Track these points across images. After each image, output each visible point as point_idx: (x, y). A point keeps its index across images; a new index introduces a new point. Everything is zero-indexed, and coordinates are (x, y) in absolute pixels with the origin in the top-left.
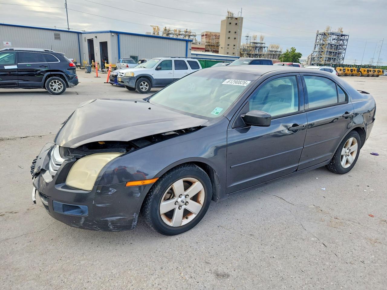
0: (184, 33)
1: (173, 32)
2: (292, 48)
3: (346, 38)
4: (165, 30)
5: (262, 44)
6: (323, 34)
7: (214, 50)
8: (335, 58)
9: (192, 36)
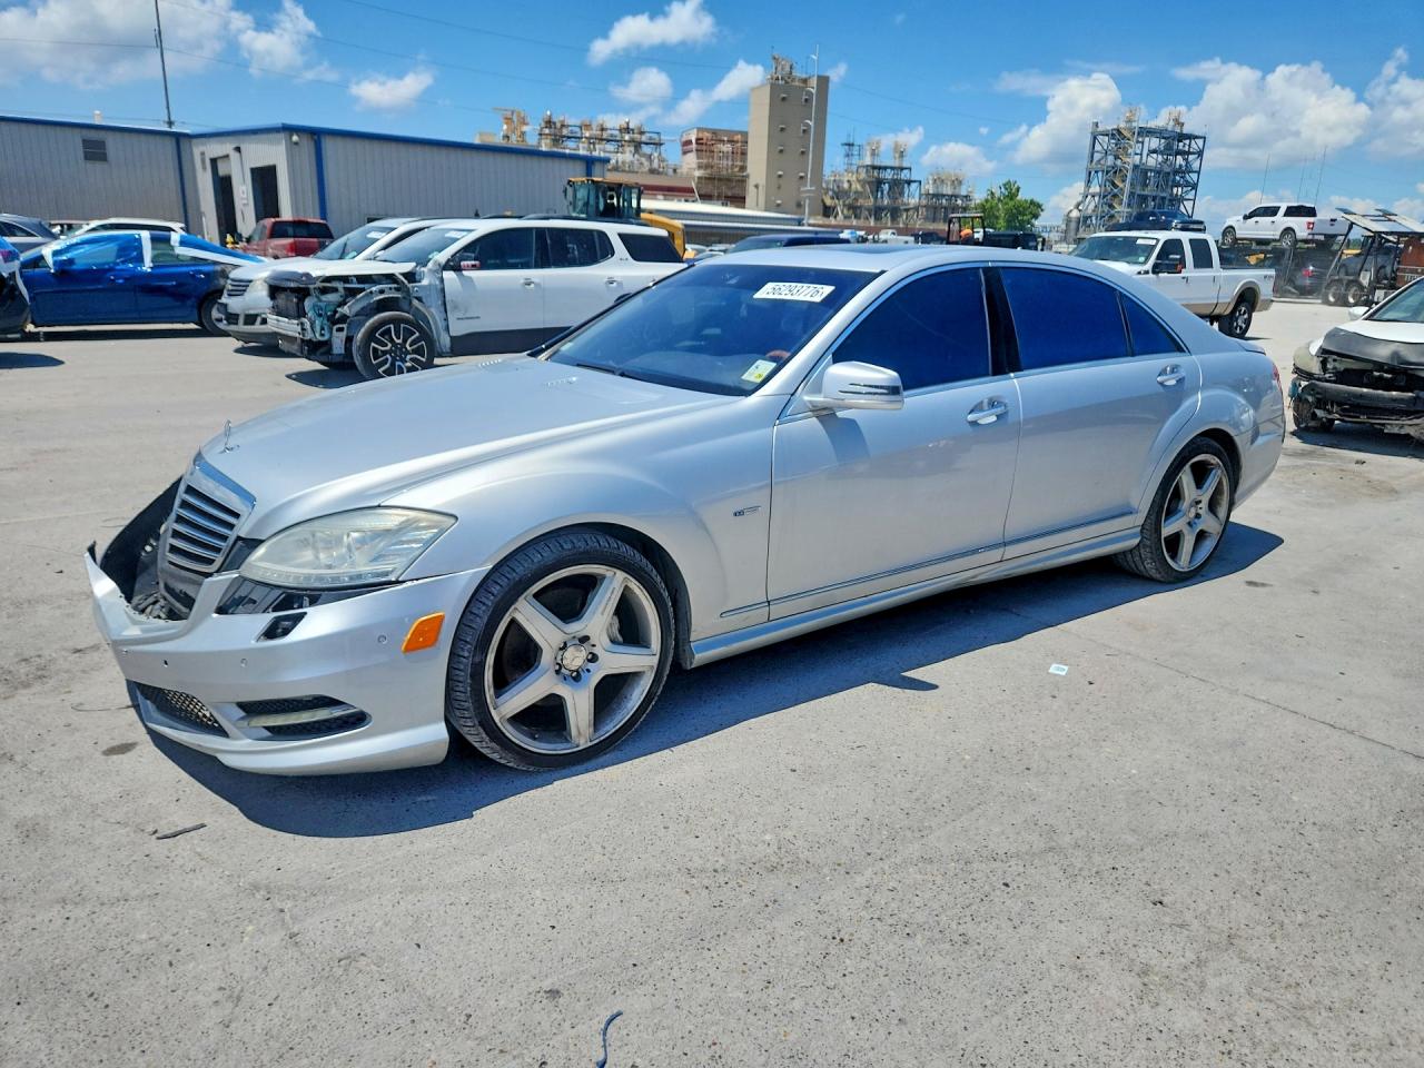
0: (617, 133)
1: (578, 130)
2: (1005, 185)
3: (1196, 145)
4: (549, 123)
5: (902, 169)
6: (1113, 135)
7: (730, 194)
9: (647, 144)
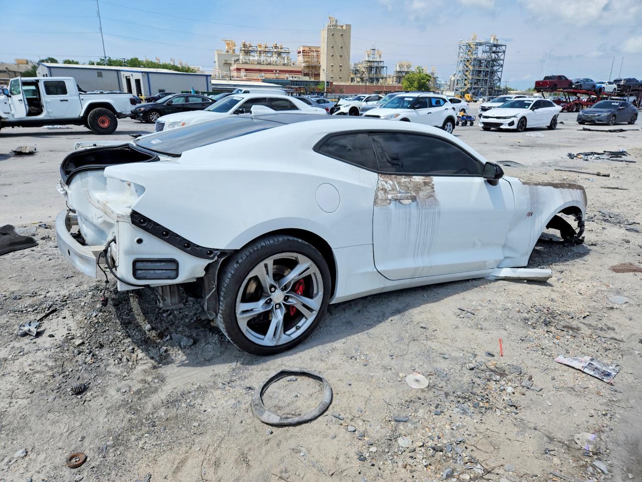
0: (271, 49)
1: (255, 48)
2: (418, 68)
3: (502, 49)
4: (244, 45)
5: (380, 62)
6: (467, 46)
8: (487, 80)
9: (283, 53)
